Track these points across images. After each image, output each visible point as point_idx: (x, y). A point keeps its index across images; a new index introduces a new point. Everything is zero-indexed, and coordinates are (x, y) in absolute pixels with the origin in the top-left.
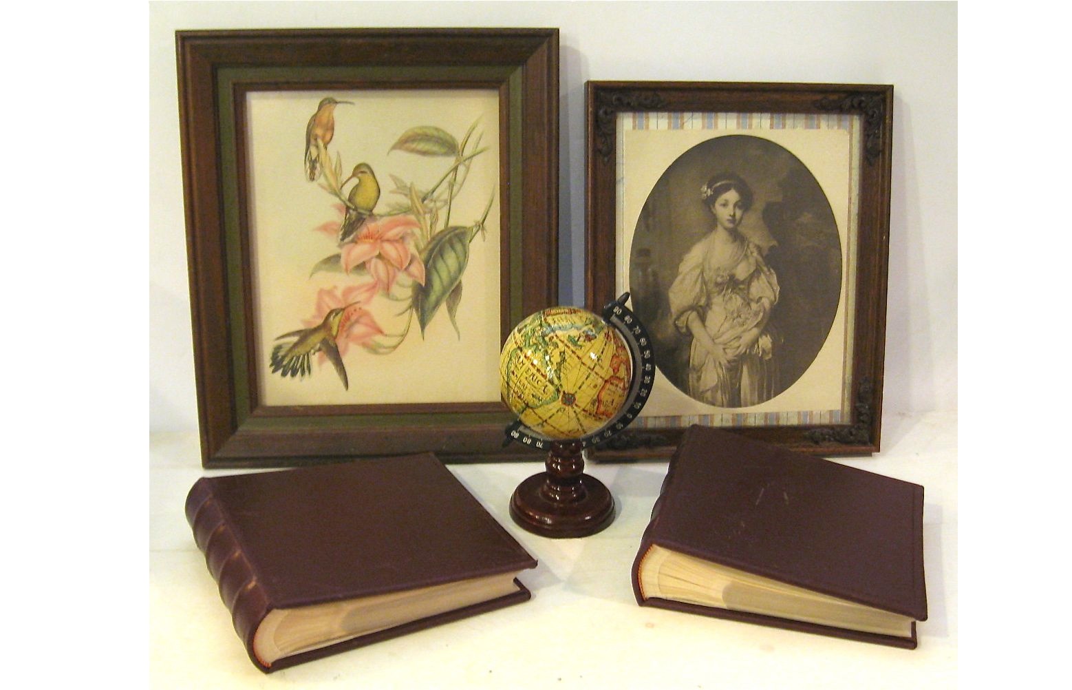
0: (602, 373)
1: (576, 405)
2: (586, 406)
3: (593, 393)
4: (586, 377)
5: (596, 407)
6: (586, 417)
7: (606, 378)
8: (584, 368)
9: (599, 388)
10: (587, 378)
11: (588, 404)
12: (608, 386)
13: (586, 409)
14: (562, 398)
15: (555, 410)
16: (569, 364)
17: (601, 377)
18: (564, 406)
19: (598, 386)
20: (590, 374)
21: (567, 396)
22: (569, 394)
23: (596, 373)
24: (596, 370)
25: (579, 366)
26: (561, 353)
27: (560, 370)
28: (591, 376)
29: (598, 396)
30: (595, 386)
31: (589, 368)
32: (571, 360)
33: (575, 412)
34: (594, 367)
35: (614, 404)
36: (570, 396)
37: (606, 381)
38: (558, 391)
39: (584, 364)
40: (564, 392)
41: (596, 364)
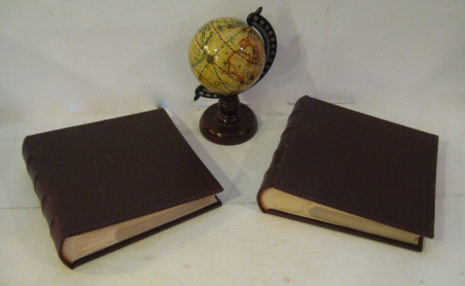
0: (232, 46)
1: (215, 64)
2: (221, 65)
3: (225, 57)
4: (221, 46)
5: (227, 67)
6: (221, 73)
7: (235, 50)
8: (221, 42)
9: (229, 55)
10: (221, 48)
11: (222, 63)
12: (236, 55)
13: (221, 67)
14: (207, 58)
15: (204, 66)
16: (213, 38)
17: (231, 49)
18: (208, 64)
19: (229, 53)
20: (224, 45)
21: (209, 57)
22: (210, 56)
23: (228, 46)
24: (229, 44)
25: (218, 40)
26: (211, 33)
27: (208, 42)
28: (225, 47)
29: (228, 60)
30: (227, 53)
31: (224, 42)
32: (216, 37)
33: (214, 68)
34: (227, 42)
35: (241, 69)
36: (211, 57)
37: (234, 52)
38: (205, 53)
39: (221, 39)
40: (208, 54)
41: (229, 41)
